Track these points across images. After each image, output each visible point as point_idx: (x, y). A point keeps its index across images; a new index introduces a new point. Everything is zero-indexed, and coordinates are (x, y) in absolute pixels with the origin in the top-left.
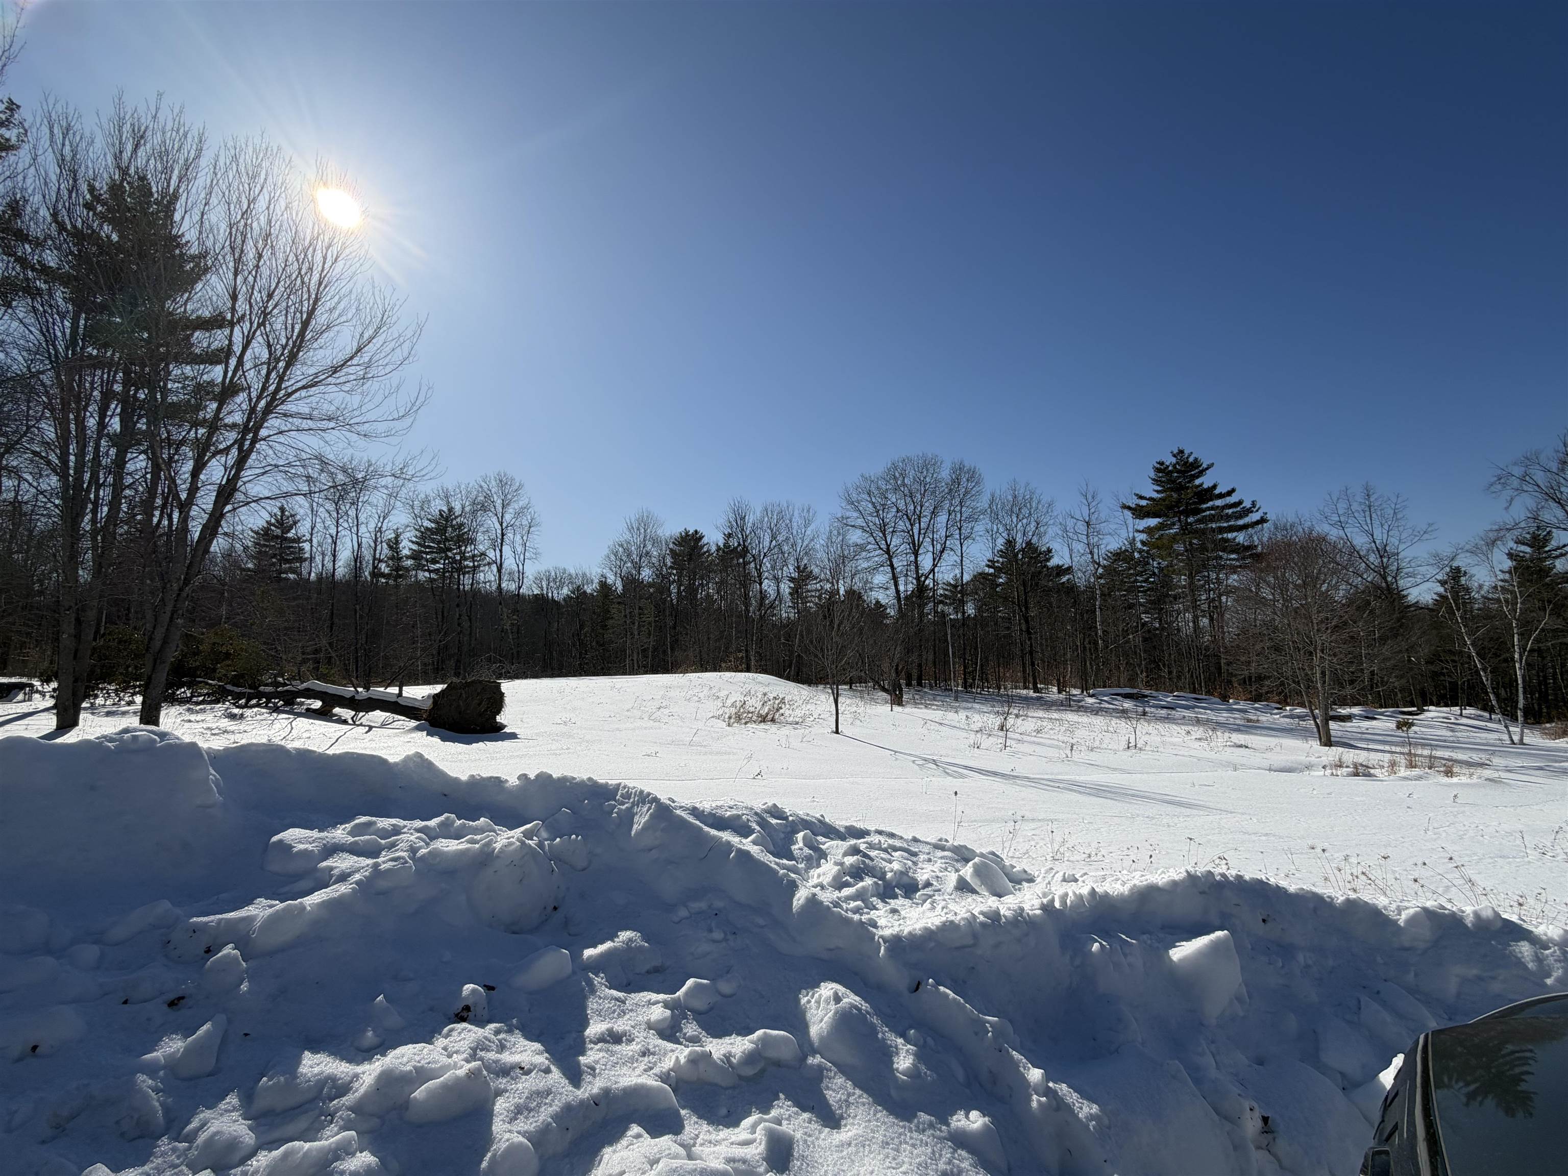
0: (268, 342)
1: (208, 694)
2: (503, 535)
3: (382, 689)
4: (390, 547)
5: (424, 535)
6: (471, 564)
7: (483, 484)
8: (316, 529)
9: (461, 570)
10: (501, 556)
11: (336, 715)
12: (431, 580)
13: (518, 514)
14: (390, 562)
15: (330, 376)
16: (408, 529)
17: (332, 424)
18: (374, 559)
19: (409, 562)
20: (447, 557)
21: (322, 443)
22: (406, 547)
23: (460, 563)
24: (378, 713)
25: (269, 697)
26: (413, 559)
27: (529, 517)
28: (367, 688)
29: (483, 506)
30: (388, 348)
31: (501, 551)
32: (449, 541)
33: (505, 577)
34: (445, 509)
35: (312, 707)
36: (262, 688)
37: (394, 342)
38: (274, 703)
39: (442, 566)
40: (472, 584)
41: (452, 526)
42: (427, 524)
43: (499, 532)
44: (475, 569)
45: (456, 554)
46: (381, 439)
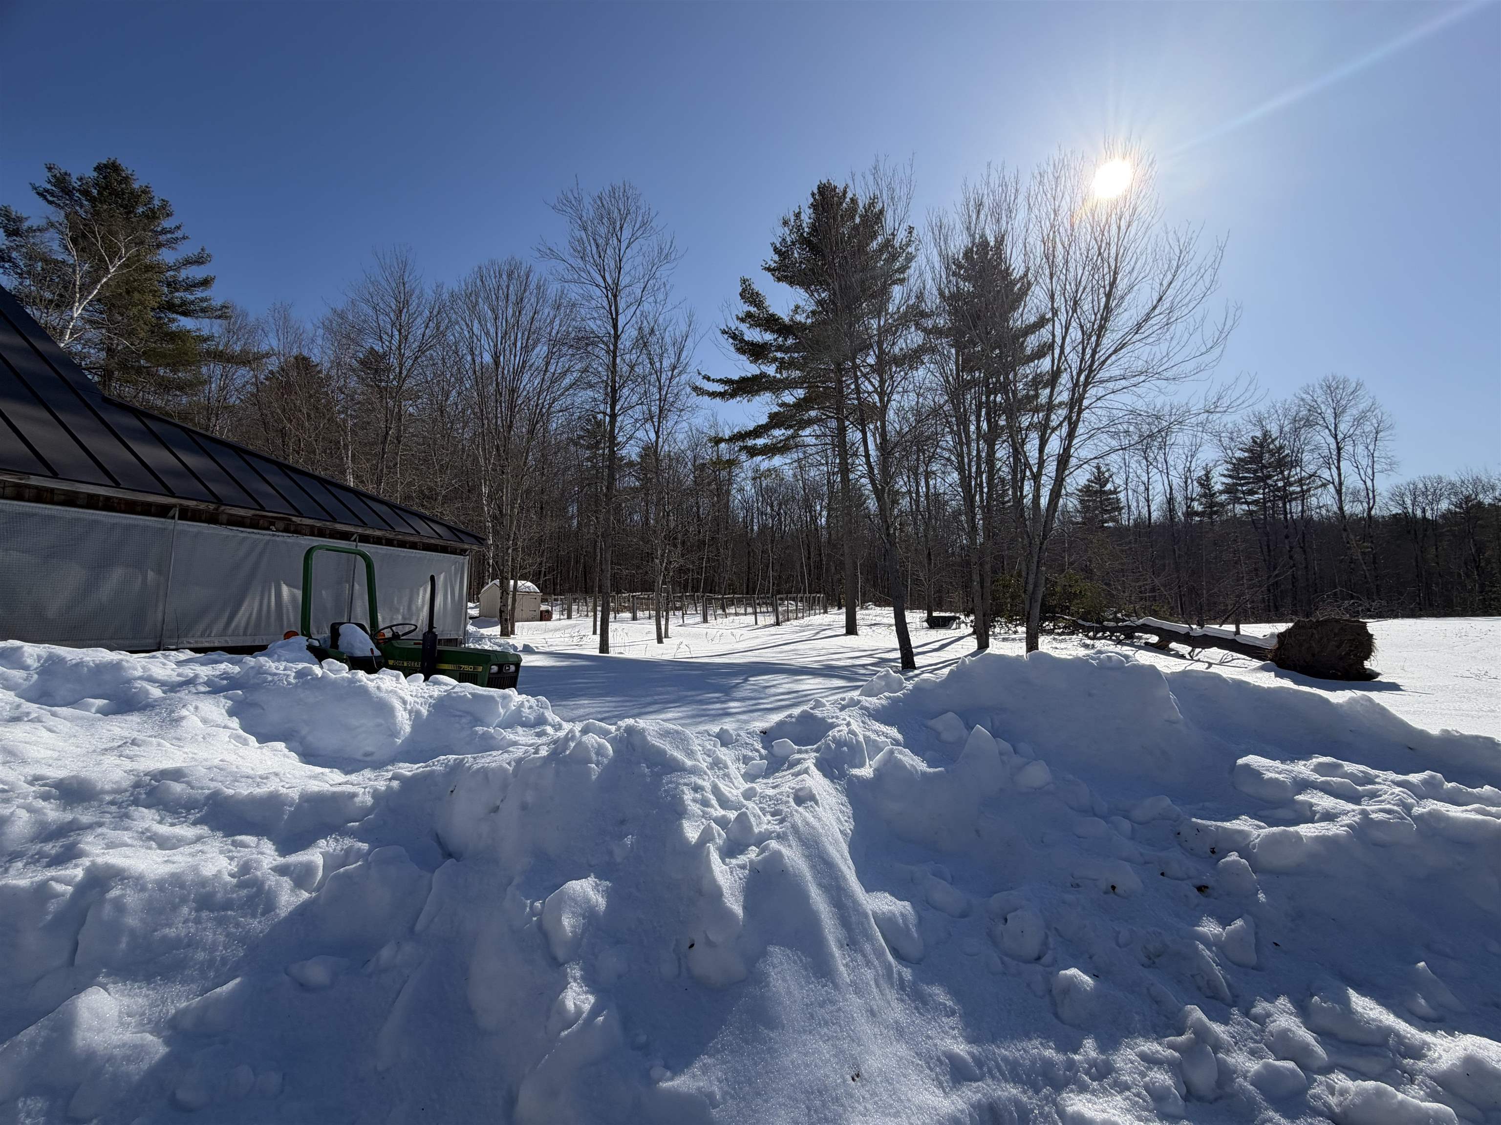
0: (1081, 325)
1: (1065, 627)
2: (1339, 449)
3: (1217, 627)
4: (1202, 485)
5: (1238, 466)
6: (1299, 489)
7: (1304, 396)
8: (1130, 480)
9: (1287, 497)
10: (1340, 475)
11: (1173, 650)
12: (1250, 513)
13: (1359, 421)
14: (1203, 500)
15: (1136, 333)
16: (1219, 463)
17: (1142, 378)
18: (1187, 498)
19: (1224, 497)
20: (1267, 486)
21: (1135, 398)
22: (1218, 483)
23: (1285, 490)
24: (1214, 650)
25: (1113, 631)
26: (1228, 493)
27: (1374, 421)
28: (1201, 625)
29: (1308, 420)
30: (1189, 285)
31: (1338, 468)
32: (1267, 468)
33: (1346, 498)
34: (1259, 434)
35: (1150, 641)
36: (1105, 623)
37: (1195, 276)
38: (1116, 636)
39: (1261, 496)
40: (1303, 511)
41: (1270, 451)
42: (1239, 454)
43: (1333, 446)
44: (1303, 495)
45: (1277, 480)
46: (1191, 378)
